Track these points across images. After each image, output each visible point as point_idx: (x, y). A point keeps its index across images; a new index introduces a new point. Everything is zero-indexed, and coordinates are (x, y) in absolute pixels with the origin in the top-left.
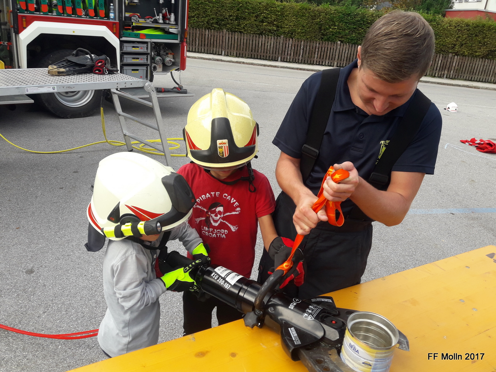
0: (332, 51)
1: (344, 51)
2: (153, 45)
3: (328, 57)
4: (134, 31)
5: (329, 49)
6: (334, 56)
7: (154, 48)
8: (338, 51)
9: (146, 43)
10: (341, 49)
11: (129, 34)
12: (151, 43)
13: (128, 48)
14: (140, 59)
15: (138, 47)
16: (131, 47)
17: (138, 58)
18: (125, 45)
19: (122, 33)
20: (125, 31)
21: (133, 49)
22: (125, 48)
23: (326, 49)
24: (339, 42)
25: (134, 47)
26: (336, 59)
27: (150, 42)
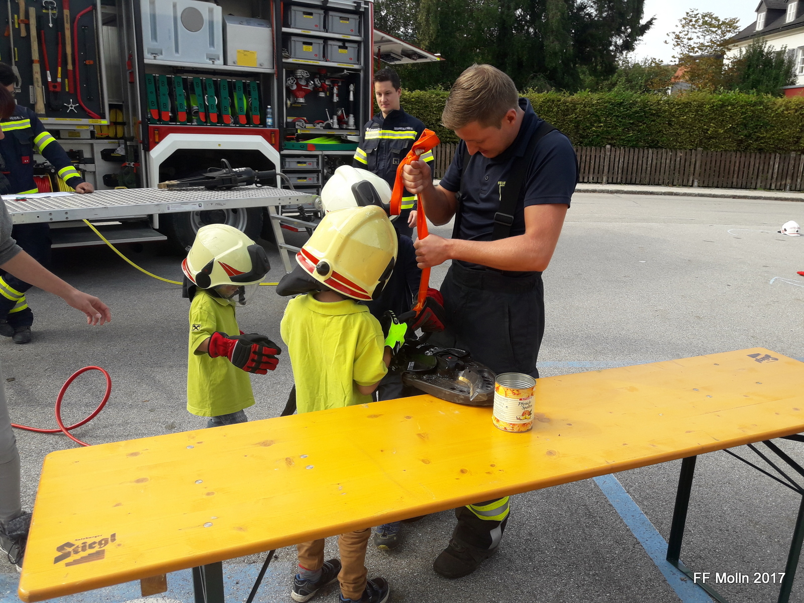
0: (597, 160)
1: (617, 160)
2: (325, 159)
3: (592, 170)
4: (299, 141)
5: (593, 157)
6: (601, 167)
7: (327, 163)
8: (607, 160)
9: (316, 156)
10: (613, 156)
11: (293, 146)
12: (323, 156)
13: (292, 165)
14: (308, 178)
15: (305, 163)
16: (295, 163)
17: (305, 178)
18: (287, 160)
19: (283, 144)
20: (286, 142)
21: (299, 165)
22: (287, 163)
23: (588, 158)
24: (608, 146)
25: (299, 163)
26: (605, 172)
27: (321, 155)
